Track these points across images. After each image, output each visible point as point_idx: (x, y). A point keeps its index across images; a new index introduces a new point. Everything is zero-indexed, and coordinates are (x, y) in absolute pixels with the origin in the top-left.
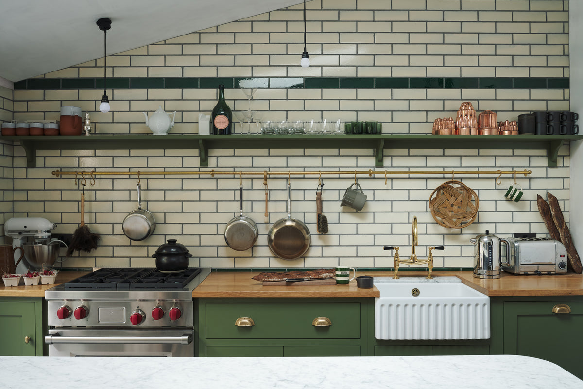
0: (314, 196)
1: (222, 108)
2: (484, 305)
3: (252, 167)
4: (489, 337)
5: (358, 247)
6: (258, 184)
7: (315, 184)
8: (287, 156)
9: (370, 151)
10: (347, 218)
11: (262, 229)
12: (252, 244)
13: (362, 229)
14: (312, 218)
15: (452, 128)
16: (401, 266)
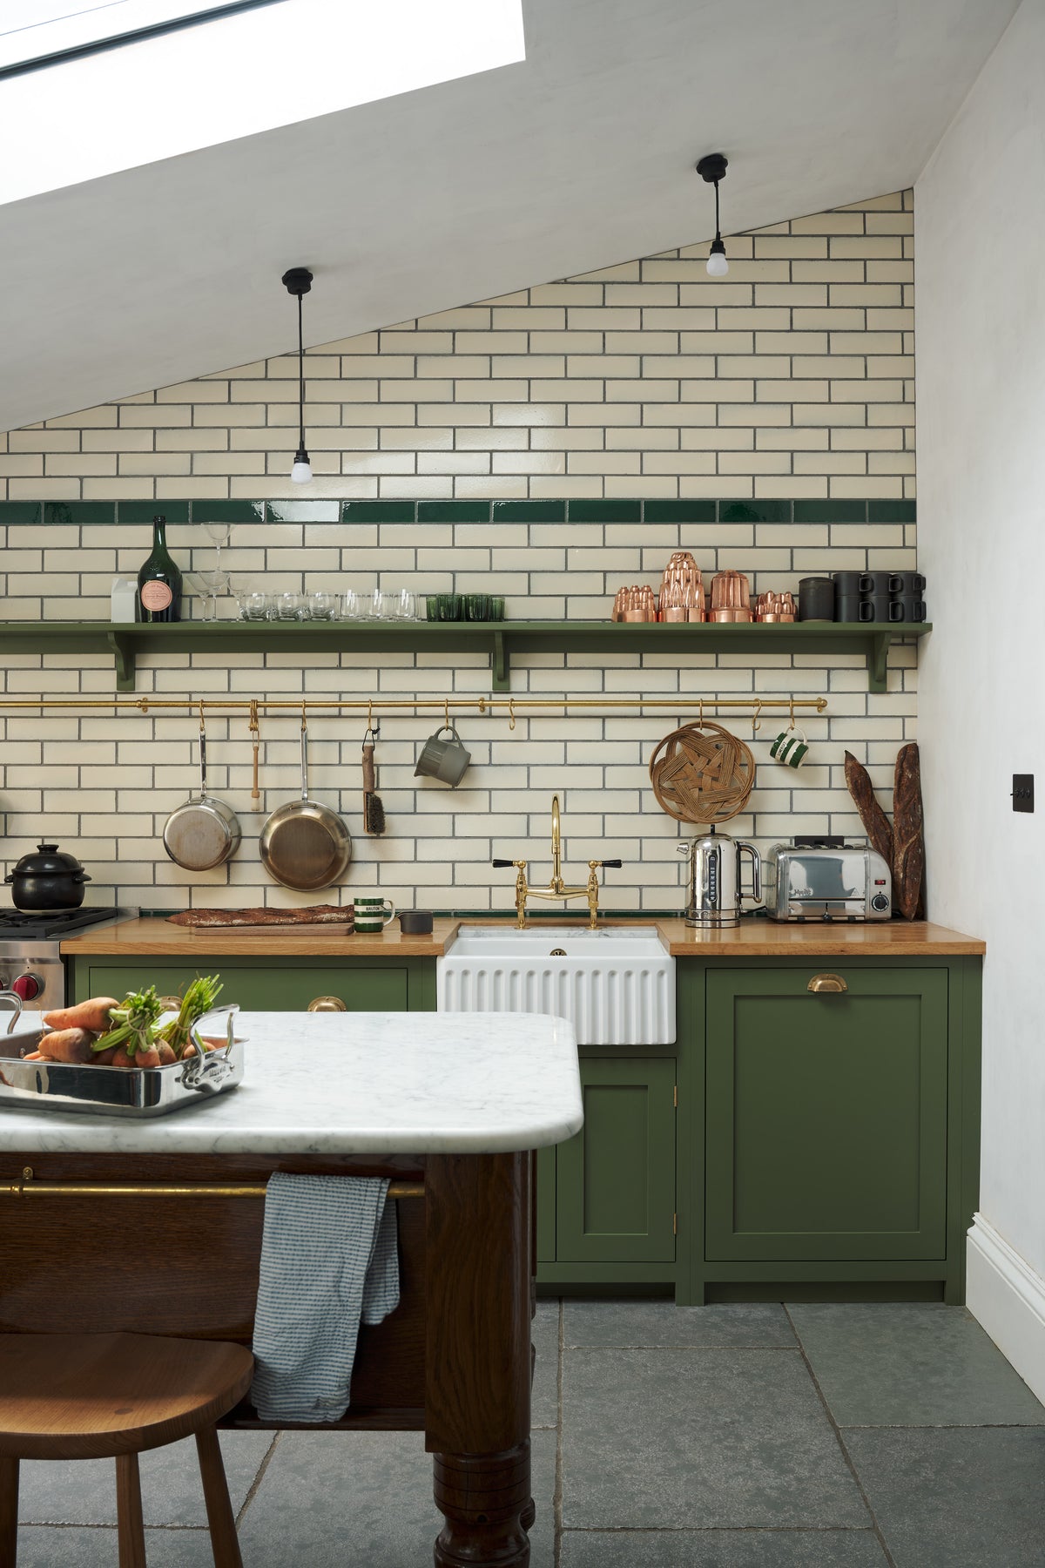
0: (355, 754)
1: (160, 566)
2: (661, 973)
3: (229, 692)
4: (673, 1040)
5: (457, 865)
6: (241, 729)
7: (359, 730)
8: (304, 669)
9: (482, 659)
10: (430, 801)
11: (249, 826)
12: (227, 858)
13: (465, 826)
14: (356, 801)
15: (647, 608)
16: (532, 904)
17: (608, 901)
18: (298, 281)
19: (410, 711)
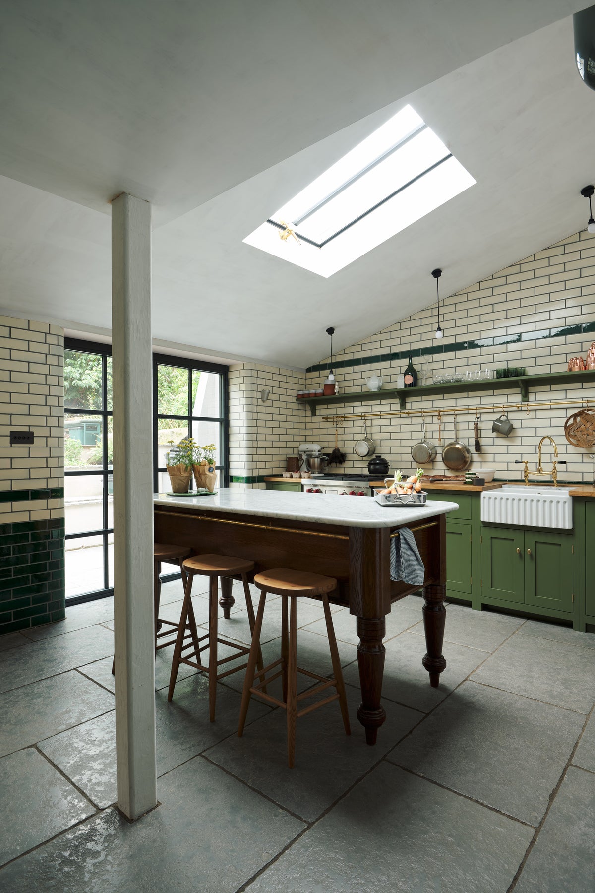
0: (472, 426)
1: (411, 370)
3: (433, 408)
4: (571, 528)
5: (509, 463)
6: (436, 419)
7: (473, 418)
8: (456, 399)
9: (518, 390)
10: (500, 441)
11: (439, 450)
12: (432, 460)
13: (512, 449)
14: (472, 442)
15: (580, 365)
16: (531, 477)
18: (437, 273)
19: (492, 410)
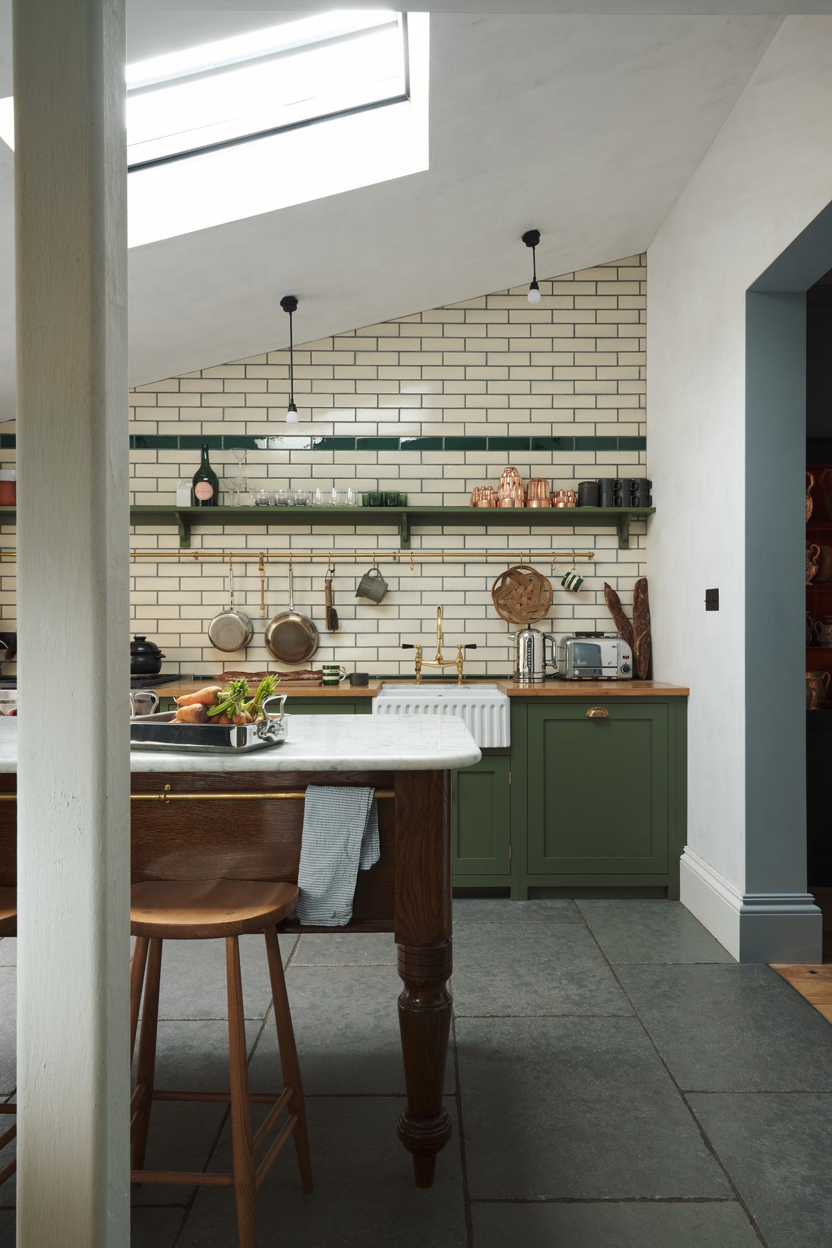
0: (320, 585)
1: (205, 473)
2: (502, 706)
3: (246, 548)
4: (509, 745)
5: (380, 649)
6: (254, 570)
7: (323, 570)
8: (290, 535)
9: (395, 529)
10: (365, 612)
11: (258, 627)
12: (245, 645)
13: (385, 626)
14: (321, 612)
15: (490, 499)
16: (425, 671)
17: (469, 670)
18: (289, 304)
19: (352, 559)
